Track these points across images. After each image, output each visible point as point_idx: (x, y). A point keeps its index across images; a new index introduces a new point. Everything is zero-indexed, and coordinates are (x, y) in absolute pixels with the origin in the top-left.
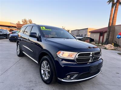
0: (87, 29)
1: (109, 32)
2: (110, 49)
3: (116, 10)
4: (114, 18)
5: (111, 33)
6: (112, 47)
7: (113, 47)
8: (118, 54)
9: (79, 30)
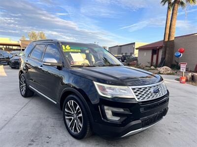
0: (134, 43)
1: (166, 47)
2: (166, 73)
3: (174, 15)
4: (172, 27)
5: (168, 49)
6: (168, 71)
7: (170, 70)
8: (175, 79)
9: (121, 46)
